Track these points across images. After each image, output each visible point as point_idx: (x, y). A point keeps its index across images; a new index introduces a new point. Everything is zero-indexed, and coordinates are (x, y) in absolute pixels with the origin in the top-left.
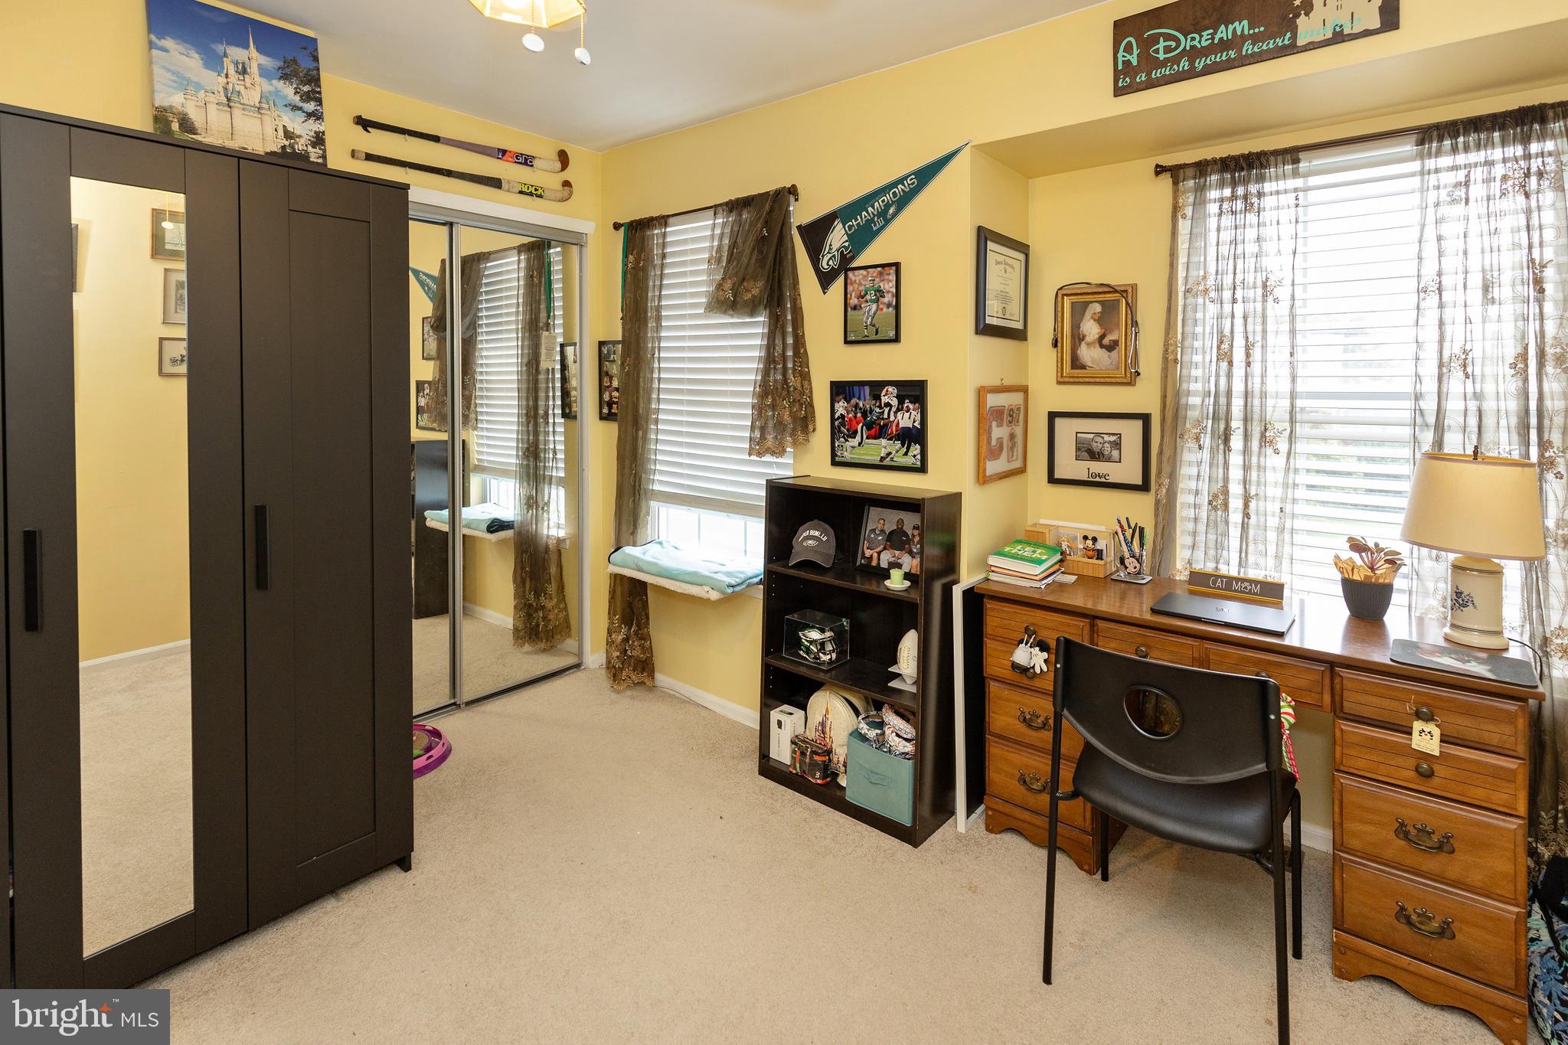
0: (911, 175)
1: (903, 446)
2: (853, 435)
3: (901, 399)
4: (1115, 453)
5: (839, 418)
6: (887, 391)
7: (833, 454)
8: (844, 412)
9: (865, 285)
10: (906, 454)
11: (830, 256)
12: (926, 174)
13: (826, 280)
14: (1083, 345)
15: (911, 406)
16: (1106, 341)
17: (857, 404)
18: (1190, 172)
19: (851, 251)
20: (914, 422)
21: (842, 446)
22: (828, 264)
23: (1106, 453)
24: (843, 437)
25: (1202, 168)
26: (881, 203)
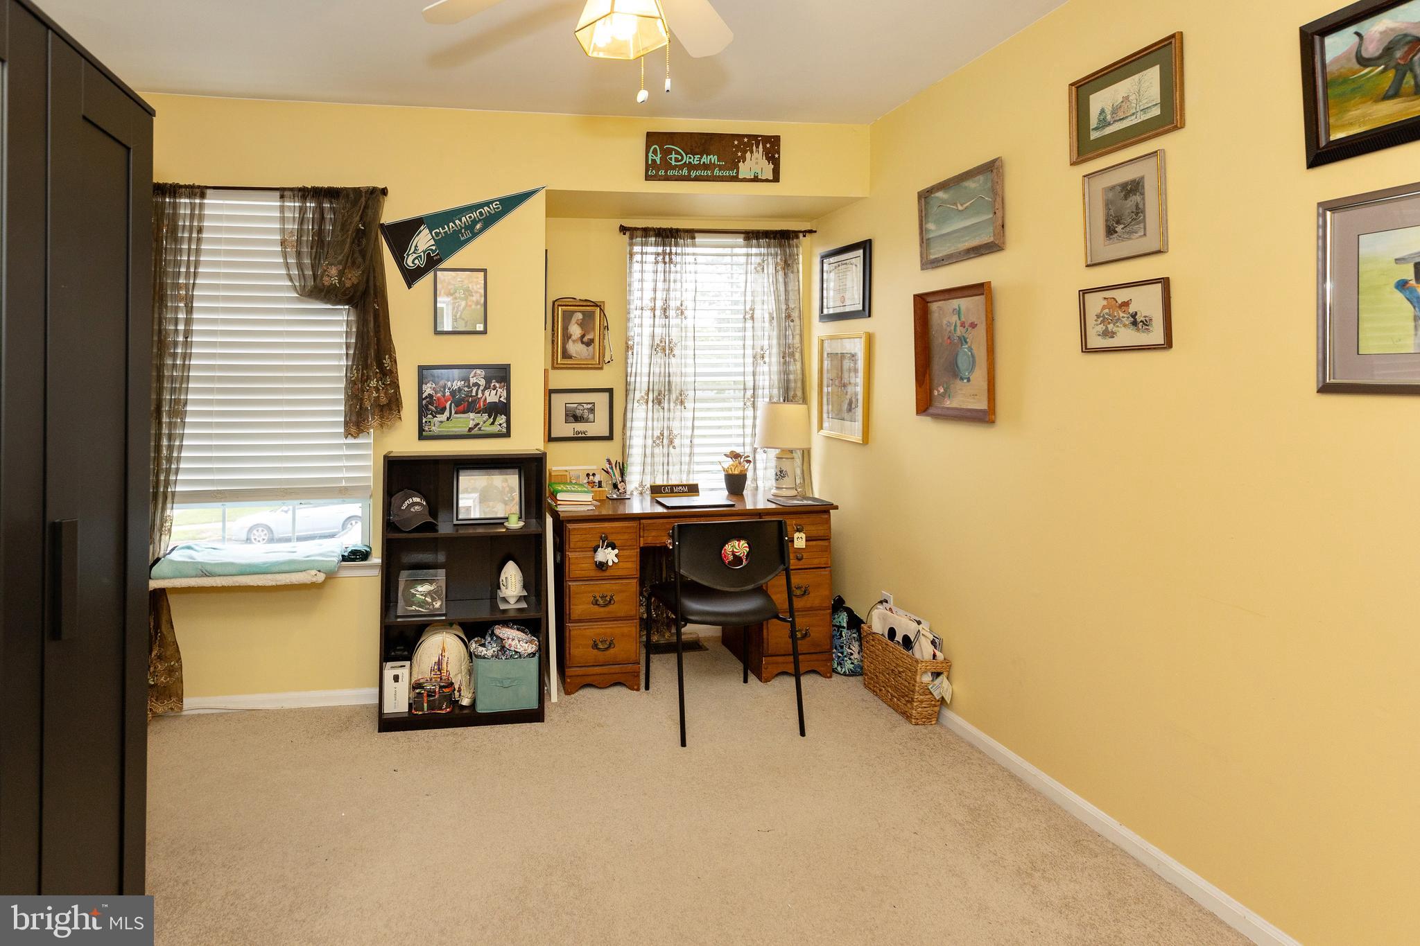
0: (496, 201)
1: (490, 417)
2: (442, 411)
3: (488, 380)
4: (591, 416)
5: (426, 397)
6: (475, 373)
7: (421, 430)
8: (432, 392)
9: (454, 285)
10: (493, 423)
11: (415, 255)
12: (510, 203)
13: (411, 276)
14: (570, 341)
15: (497, 385)
16: (585, 339)
17: (446, 384)
18: (639, 233)
19: (438, 254)
20: (500, 397)
21: (430, 422)
22: (413, 262)
23: (585, 416)
24: (431, 414)
25: (646, 232)
26: (468, 219)
